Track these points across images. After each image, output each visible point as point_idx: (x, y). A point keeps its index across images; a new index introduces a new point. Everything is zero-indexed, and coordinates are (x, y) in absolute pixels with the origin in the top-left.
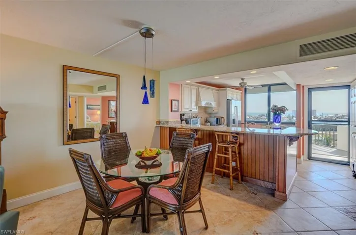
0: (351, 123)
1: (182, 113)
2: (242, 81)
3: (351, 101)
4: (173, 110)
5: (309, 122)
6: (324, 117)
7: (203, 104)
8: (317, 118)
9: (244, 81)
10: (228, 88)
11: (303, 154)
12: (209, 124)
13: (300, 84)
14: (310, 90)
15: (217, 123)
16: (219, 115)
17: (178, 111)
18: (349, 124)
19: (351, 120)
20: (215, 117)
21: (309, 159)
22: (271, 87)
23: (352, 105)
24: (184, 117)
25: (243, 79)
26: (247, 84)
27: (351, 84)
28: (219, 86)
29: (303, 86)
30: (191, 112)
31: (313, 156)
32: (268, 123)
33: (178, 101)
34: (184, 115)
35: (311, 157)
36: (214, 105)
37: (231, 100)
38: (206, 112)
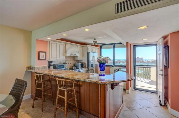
0: (158, 67)
1: (49, 61)
2: (94, 41)
3: (158, 53)
4: (40, 58)
5: (134, 66)
6: (147, 61)
7: (68, 55)
8: (144, 61)
9: (96, 41)
10: (88, 45)
11: (131, 86)
12: (75, 67)
13: (128, 43)
14: (135, 46)
15: (82, 66)
16: (83, 62)
17: (45, 59)
18: (157, 68)
19: (158, 65)
20: (81, 63)
21: (135, 89)
22: (115, 45)
23: (158, 56)
24: (52, 64)
25: (95, 39)
26: (98, 42)
27: (158, 43)
28: (83, 44)
29: (131, 44)
30: (58, 60)
31: (137, 87)
32: (113, 66)
33: (46, 52)
34: (52, 62)
35: (135, 88)
36: (78, 55)
37: (90, 52)
38: (74, 60)
